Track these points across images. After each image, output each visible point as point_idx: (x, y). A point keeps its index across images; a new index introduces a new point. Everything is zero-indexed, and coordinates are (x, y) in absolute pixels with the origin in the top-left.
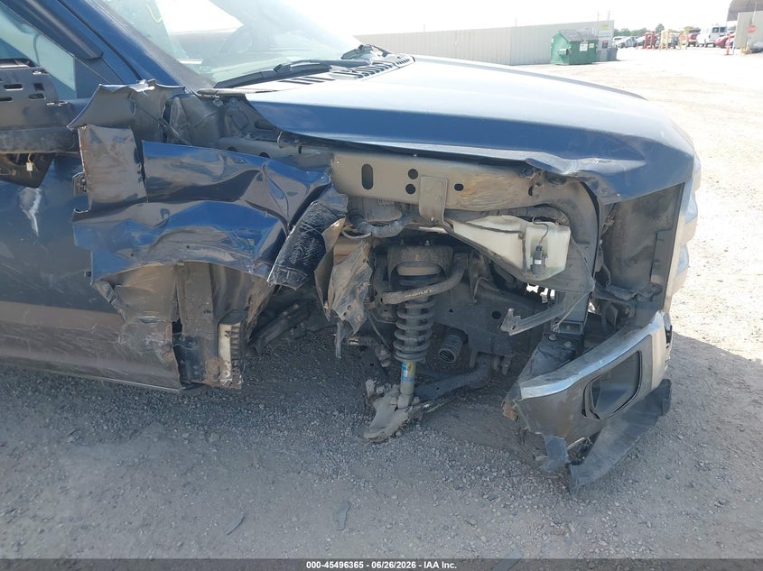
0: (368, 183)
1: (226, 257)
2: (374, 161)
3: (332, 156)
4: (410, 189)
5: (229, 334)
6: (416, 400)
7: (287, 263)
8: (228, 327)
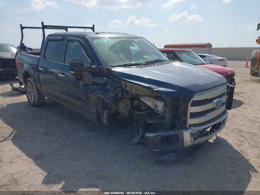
0: (126, 87)
1: (102, 97)
2: (127, 83)
3: (121, 81)
4: (131, 89)
5: (106, 113)
6: (141, 138)
7: (112, 99)
8: (106, 111)
